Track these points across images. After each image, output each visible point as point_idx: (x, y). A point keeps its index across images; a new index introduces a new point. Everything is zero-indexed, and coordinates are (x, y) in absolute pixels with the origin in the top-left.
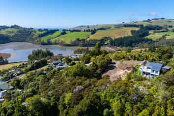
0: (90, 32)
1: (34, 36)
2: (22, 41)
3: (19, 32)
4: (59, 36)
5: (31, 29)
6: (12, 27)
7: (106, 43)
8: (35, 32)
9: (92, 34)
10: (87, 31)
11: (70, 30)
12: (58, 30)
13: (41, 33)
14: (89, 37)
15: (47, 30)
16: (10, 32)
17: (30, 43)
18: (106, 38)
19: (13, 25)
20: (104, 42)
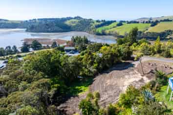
0: (150, 24)
1: (92, 27)
2: (81, 31)
3: (80, 22)
4: (114, 27)
5: (91, 20)
6: (75, 18)
7: (168, 37)
8: (93, 23)
9: (152, 26)
10: (147, 22)
11: (127, 22)
12: (115, 21)
13: (98, 23)
14: (147, 30)
15: (104, 21)
16: (73, 23)
17: (87, 32)
18: (170, 31)
19: (77, 16)
20: (166, 36)
